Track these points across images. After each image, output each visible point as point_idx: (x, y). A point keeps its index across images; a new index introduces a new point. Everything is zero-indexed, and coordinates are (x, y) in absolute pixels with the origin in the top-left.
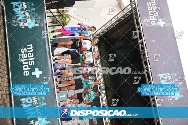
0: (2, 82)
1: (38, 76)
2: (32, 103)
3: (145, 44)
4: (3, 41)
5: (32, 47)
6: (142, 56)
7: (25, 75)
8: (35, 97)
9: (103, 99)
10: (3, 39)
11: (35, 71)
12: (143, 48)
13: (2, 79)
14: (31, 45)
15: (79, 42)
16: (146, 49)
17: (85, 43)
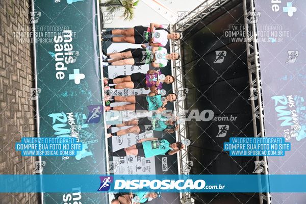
0: (23, 84)
1: (77, 82)
2: (67, 123)
3: (257, 44)
4: (27, 21)
5: (71, 35)
6: (249, 64)
7: (58, 78)
8: (72, 113)
9: (181, 133)
10: (27, 17)
11: (73, 73)
12: (252, 51)
13: (24, 80)
14: (70, 32)
15: (147, 32)
16: (257, 53)
17: (158, 35)
